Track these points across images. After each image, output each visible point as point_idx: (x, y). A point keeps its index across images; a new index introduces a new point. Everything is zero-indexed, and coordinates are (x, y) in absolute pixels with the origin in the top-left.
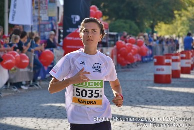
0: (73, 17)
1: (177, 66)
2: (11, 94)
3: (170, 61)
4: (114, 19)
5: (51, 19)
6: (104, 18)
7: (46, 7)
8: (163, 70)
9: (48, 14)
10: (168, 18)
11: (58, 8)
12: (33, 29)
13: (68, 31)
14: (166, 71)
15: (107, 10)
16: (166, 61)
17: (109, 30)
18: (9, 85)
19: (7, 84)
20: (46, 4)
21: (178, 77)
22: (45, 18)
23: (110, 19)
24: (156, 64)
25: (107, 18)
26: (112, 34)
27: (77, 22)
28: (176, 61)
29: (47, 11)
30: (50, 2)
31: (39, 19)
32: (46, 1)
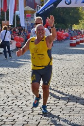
1: (79, 40)
5: (32, 24)
10: (77, 23)
14: (74, 42)
16: (74, 38)
20: (30, 19)
21: (79, 44)
22: (30, 23)
24: (70, 39)
28: (78, 38)
29: (30, 21)
30: (32, 18)
31: (28, 24)
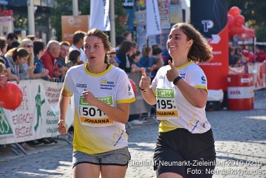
0: (203, 22)
4: (263, 23)
6: (250, 22)
7: (167, 10)
9: (170, 21)
11: (184, 11)
12: (149, 42)
15: (253, 12)
17: (255, 39)
20: (166, 7)
22: (165, 25)
23: (258, 23)
25: (255, 22)
26: (261, 44)
27: (209, 29)
29: (167, 16)
30: (172, 3)
32: (167, 2)
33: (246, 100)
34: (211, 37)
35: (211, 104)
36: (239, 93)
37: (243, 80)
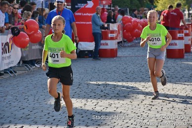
2: (24, 72)
3: (184, 34)
8: (176, 45)
13: (76, 6)
18: (21, 63)
19: (19, 63)
33: (112, 50)
34: (87, 3)
35: (87, 52)
36: (107, 44)
37: (110, 35)
